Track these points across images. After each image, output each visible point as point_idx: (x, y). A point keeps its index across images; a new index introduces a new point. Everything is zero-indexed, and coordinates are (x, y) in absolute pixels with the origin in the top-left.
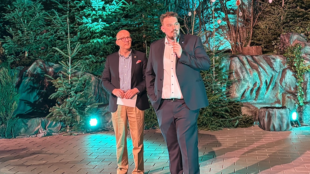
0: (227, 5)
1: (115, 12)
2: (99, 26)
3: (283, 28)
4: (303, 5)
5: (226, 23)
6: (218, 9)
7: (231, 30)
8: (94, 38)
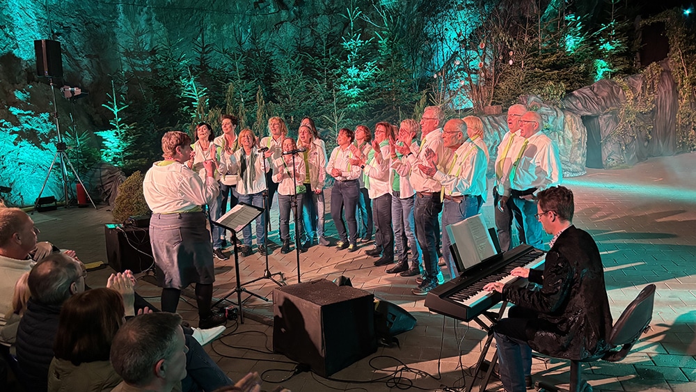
0: (470, 65)
1: (367, 78)
2: (354, 92)
3: (522, 88)
4: (541, 66)
5: (468, 82)
6: (461, 69)
7: (474, 89)
8: (350, 103)
